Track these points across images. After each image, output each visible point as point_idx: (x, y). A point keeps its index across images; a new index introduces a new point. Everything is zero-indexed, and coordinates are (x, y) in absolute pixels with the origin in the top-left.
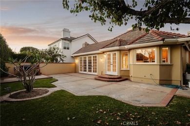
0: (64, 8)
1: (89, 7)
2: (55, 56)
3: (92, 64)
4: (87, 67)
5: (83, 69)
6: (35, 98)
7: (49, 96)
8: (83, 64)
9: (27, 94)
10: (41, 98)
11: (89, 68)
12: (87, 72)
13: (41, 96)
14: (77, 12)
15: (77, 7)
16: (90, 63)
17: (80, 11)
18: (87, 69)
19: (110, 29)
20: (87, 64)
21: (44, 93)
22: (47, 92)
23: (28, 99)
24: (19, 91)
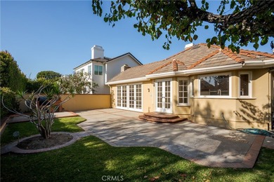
0: (95, 13)
1: (133, 12)
2: (83, 84)
3: (135, 97)
4: (128, 100)
5: (122, 103)
6: (53, 148)
7: (73, 146)
8: (122, 96)
9: (43, 143)
10: (61, 148)
11: (130, 102)
12: (128, 108)
13: (60, 146)
14: (115, 20)
15: (115, 12)
16: (131, 94)
17: (120, 18)
18: (128, 104)
19: (166, 46)
20: (128, 96)
21: (65, 141)
22: (70, 139)
23: (42, 150)
24: (32, 136)
